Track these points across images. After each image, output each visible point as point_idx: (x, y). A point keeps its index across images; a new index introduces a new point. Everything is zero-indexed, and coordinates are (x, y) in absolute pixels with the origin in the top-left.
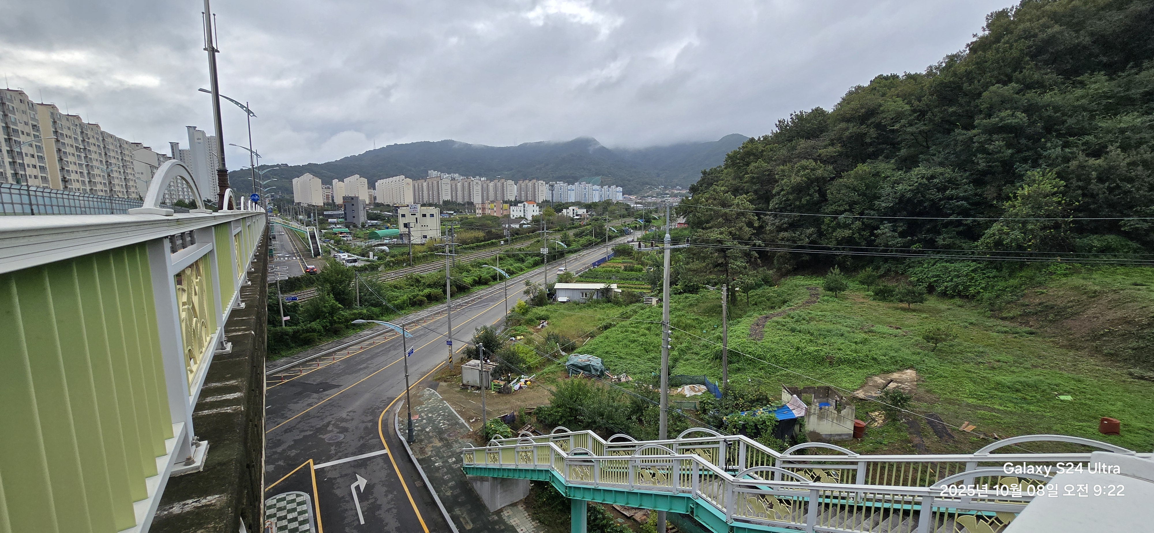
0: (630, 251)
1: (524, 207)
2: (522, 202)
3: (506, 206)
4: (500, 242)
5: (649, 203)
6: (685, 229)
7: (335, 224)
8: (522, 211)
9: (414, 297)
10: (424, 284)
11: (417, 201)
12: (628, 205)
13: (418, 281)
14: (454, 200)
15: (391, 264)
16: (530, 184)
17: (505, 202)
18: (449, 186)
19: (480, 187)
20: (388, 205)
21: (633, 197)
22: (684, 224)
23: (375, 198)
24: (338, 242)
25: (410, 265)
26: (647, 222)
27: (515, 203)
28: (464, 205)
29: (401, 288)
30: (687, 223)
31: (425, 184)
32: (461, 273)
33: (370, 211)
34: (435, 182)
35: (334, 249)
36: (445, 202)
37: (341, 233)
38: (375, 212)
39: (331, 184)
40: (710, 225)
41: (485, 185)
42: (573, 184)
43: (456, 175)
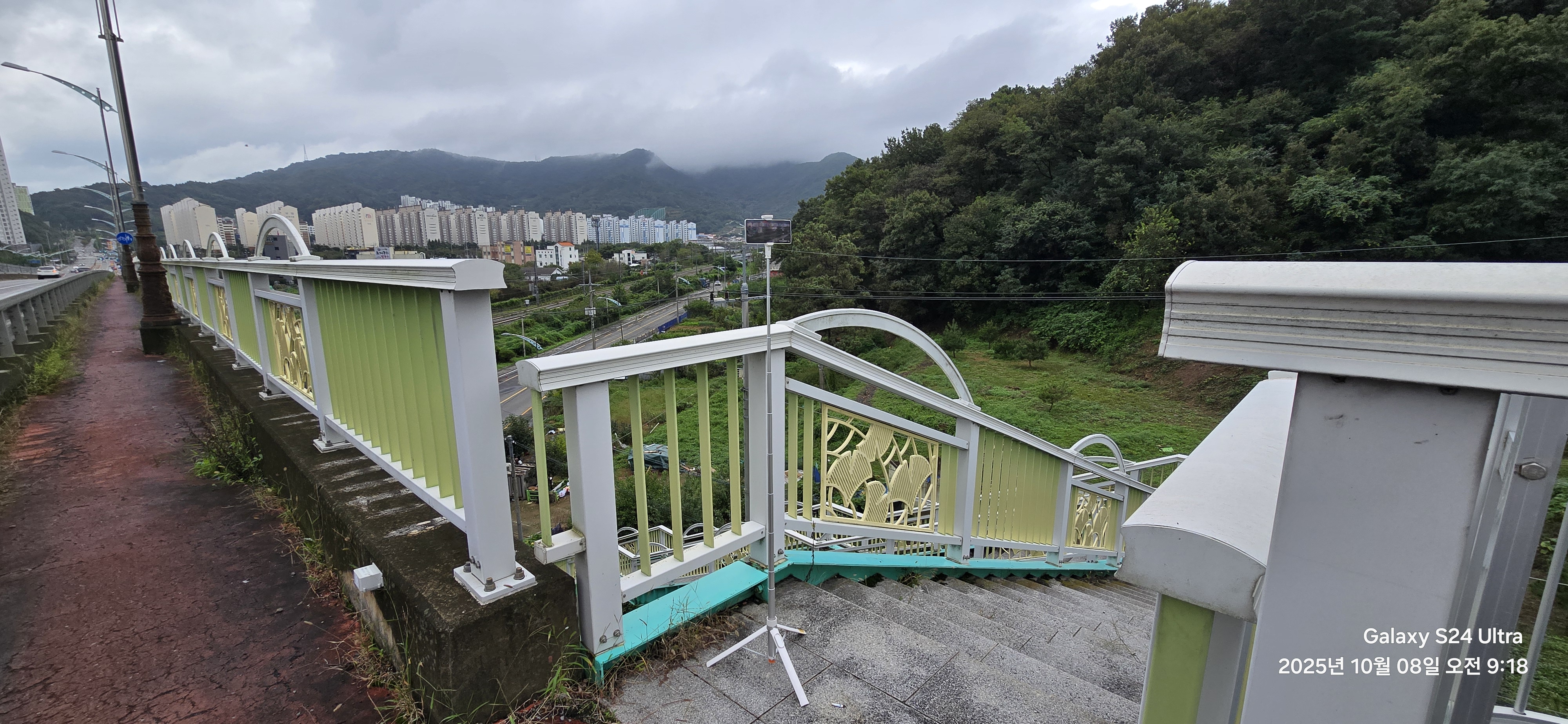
0: (708, 309)
1: (557, 251)
2: (553, 244)
3: (529, 249)
4: (523, 301)
5: (733, 244)
6: (780, 279)
8: (554, 256)
11: (385, 242)
12: (705, 247)
14: (446, 240)
16: (563, 217)
17: (527, 244)
18: (437, 219)
19: (486, 222)
20: (337, 249)
21: (711, 237)
22: (779, 272)
23: (313, 238)
26: (731, 270)
27: (543, 245)
28: (462, 248)
30: (782, 269)
31: (397, 217)
34: (413, 214)
36: (430, 243)
39: (233, 215)
40: (807, 272)
41: (494, 219)
42: (627, 218)
43: (447, 204)
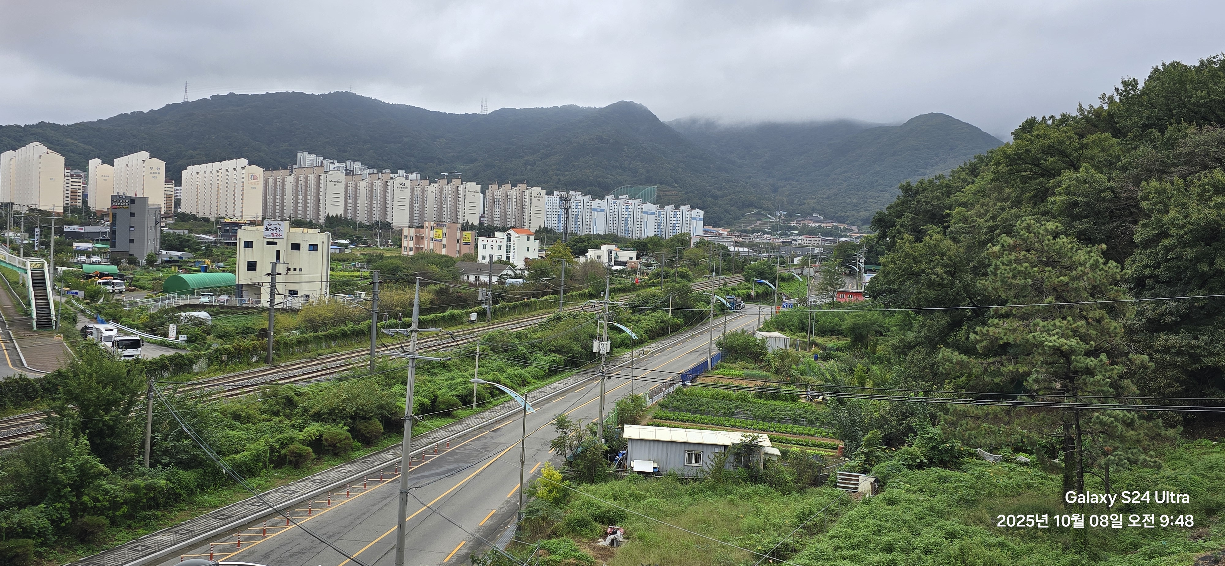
0: (757, 350)
1: (509, 240)
3: (469, 235)
4: (468, 314)
7: (88, 254)
8: (504, 248)
9: (283, 445)
10: (306, 410)
12: (722, 248)
13: (290, 403)
14: (350, 217)
15: (224, 357)
16: (514, 193)
17: (466, 227)
18: (342, 186)
19: (407, 193)
20: (207, 220)
21: (726, 231)
23: (178, 203)
24: (93, 296)
25: (266, 361)
27: (486, 231)
28: (373, 227)
29: (249, 419)
31: (288, 181)
32: (390, 386)
33: (166, 230)
34: (311, 178)
35: (82, 311)
37: (102, 275)
38: (178, 232)
39: (85, 169)
41: (418, 190)
43: (357, 166)
